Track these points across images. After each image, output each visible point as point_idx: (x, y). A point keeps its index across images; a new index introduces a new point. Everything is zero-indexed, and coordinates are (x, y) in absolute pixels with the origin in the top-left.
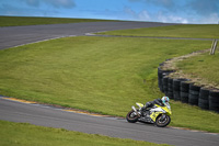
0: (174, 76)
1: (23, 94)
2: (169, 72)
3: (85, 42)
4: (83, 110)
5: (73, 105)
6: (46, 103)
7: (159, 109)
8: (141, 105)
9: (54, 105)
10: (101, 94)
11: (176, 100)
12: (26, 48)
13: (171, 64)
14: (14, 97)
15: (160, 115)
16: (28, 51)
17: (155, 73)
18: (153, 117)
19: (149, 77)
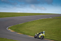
3: (49, 20)
4: (49, 39)
7: (41, 35)
10: (54, 35)
15: (41, 36)
18: (40, 37)
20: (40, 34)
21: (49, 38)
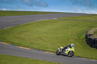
0: (93, 37)
1: (25, 45)
2: (90, 35)
3: (53, 22)
5: (48, 50)
6: (35, 49)
8: (62, 48)
9: (39, 50)
11: (93, 48)
12: (27, 25)
13: (91, 32)
14: (22, 46)
16: (28, 26)
17: (84, 36)
19: (81, 38)
20: (66, 48)
21: (51, 50)
